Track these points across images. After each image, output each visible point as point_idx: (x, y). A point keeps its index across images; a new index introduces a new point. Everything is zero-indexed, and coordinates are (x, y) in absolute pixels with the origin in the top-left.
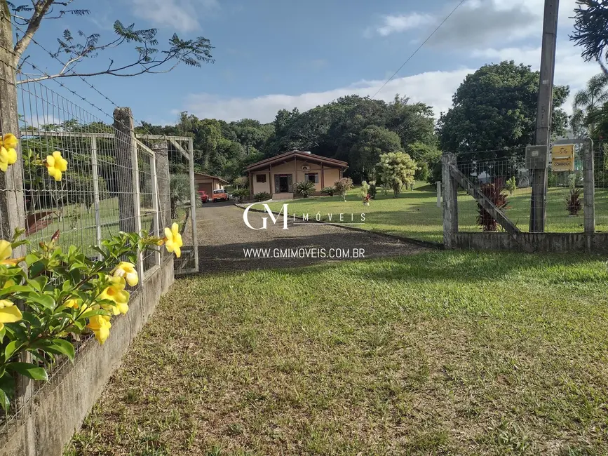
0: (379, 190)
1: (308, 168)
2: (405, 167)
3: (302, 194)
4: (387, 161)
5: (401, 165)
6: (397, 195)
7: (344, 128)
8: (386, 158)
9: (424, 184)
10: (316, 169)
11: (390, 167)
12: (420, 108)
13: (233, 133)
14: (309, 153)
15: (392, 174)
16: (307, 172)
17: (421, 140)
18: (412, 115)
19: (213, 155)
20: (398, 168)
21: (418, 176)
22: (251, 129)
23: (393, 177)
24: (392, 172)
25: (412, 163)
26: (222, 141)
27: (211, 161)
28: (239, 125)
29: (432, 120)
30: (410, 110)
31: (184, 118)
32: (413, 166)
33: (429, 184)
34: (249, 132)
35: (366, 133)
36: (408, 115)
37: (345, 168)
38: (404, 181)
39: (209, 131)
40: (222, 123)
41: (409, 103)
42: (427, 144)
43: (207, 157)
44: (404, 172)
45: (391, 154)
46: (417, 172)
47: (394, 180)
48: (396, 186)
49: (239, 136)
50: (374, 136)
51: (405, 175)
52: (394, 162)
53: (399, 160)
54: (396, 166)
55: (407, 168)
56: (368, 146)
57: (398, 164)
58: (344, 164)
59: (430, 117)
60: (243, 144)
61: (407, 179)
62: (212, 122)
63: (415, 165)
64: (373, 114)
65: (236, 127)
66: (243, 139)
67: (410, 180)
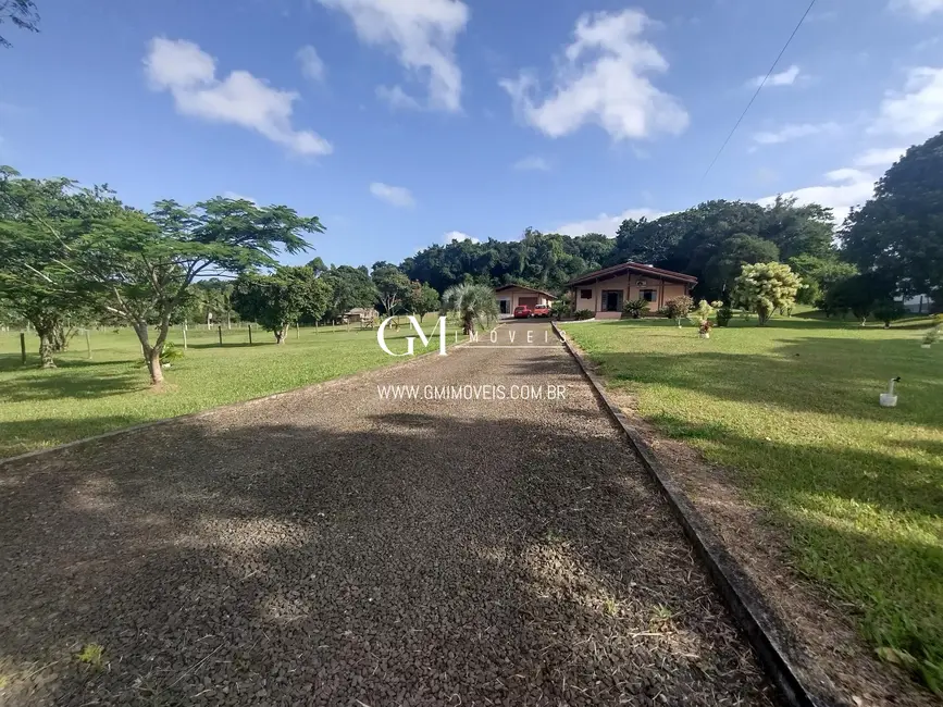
0: (737, 313)
1: (644, 283)
2: (781, 283)
3: (633, 314)
4: (752, 275)
5: (775, 281)
6: (764, 322)
7: (701, 237)
8: (750, 271)
9: (810, 309)
10: (654, 285)
11: (755, 282)
12: (812, 210)
13: (576, 247)
14: (651, 266)
15: (759, 293)
16: (643, 287)
17: (810, 253)
18: (800, 220)
19: (552, 270)
20: (768, 285)
21: (801, 297)
22: (595, 243)
23: (759, 297)
24: (758, 290)
25: (793, 278)
26: (563, 255)
27: (550, 275)
28: (584, 239)
29: (831, 226)
30: (797, 214)
31: (528, 233)
32: (794, 283)
33: (817, 309)
34: (593, 246)
35: (730, 243)
36: (794, 219)
37: (691, 284)
38: (776, 304)
39: (550, 246)
40: (566, 238)
41: (796, 205)
42: (819, 257)
43: (547, 272)
44: (779, 292)
45: (759, 266)
46: (801, 291)
47: (760, 301)
48: (763, 310)
49: (582, 251)
50: (741, 247)
51: (779, 295)
52: (762, 277)
53: (772, 273)
54: (766, 282)
55: (785, 285)
56: (730, 258)
57: (769, 279)
58: (692, 279)
59: (828, 221)
60: (585, 259)
61: (781, 301)
62: (556, 237)
63: (797, 282)
64: (743, 221)
65: (580, 242)
66: (586, 254)
67: (788, 303)
